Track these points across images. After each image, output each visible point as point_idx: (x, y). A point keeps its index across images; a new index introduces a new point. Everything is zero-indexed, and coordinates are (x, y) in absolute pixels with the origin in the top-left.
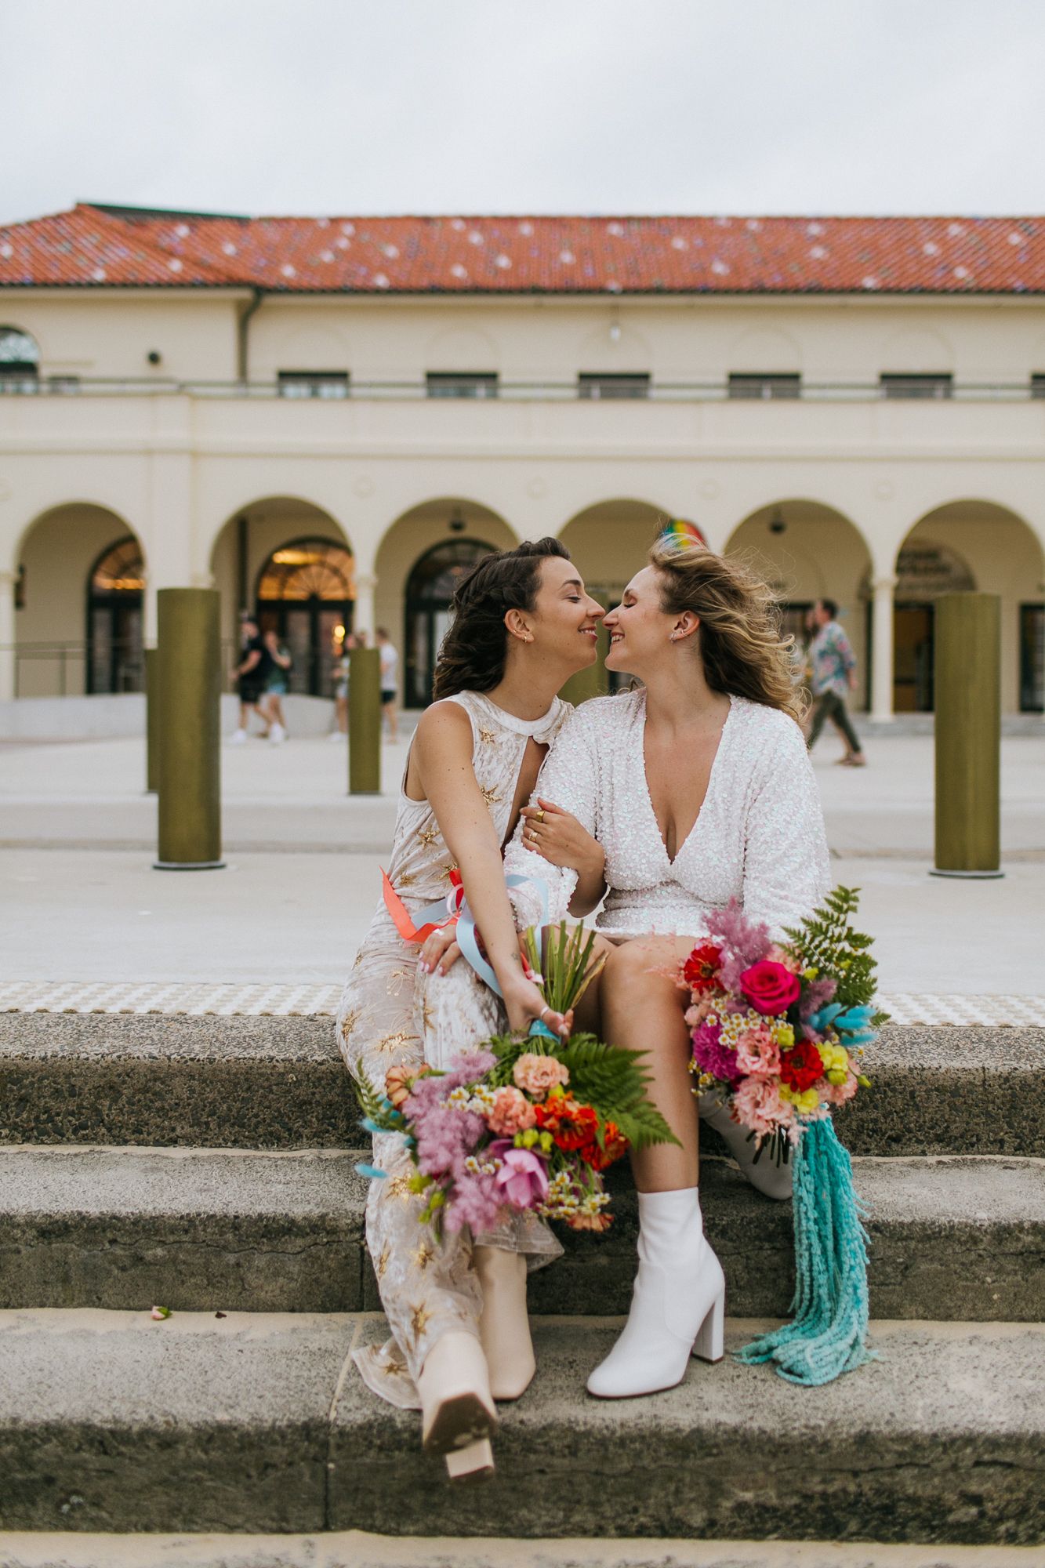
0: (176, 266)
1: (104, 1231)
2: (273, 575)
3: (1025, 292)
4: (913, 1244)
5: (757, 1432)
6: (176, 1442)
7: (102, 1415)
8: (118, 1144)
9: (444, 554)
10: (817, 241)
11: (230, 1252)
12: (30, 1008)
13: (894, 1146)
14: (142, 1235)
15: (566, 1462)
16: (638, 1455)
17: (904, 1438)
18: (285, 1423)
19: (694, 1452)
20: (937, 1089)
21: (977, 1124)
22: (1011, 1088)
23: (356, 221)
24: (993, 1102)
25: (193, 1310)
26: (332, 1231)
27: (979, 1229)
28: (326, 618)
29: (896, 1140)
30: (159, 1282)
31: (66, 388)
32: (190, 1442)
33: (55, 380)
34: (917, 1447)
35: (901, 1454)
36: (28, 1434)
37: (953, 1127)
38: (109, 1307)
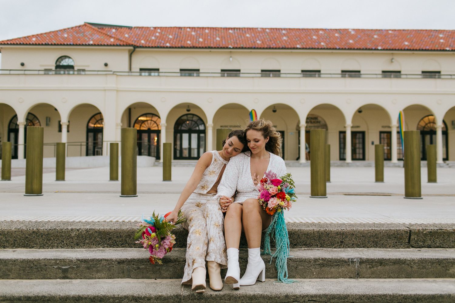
0: (112, 40)
1: (131, 262)
2: (138, 123)
3: (339, 49)
4: (298, 263)
5: (266, 295)
6: (151, 299)
7: (136, 294)
8: (130, 248)
9: (185, 118)
10: (284, 35)
11: (158, 266)
12: (108, 221)
13: (295, 246)
14: (139, 263)
15: (228, 302)
16: (243, 300)
17: (294, 296)
18: (173, 295)
19: (253, 299)
20: (304, 234)
21: (312, 241)
22: (319, 234)
23: (161, 28)
24: (316, 237)
25: (150, 279)
26: (179, 262)
27: (311, 259)
28: (152, 135)
29: (296, 245)
30: (143, 273)
31: (83, 73)
32: (154, 299)
33: (79, 70)
34: (297, 297)
35: (294, 299)
36: (121, 298)
37: (307, 242)
38: (132, 278)
